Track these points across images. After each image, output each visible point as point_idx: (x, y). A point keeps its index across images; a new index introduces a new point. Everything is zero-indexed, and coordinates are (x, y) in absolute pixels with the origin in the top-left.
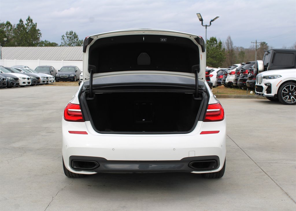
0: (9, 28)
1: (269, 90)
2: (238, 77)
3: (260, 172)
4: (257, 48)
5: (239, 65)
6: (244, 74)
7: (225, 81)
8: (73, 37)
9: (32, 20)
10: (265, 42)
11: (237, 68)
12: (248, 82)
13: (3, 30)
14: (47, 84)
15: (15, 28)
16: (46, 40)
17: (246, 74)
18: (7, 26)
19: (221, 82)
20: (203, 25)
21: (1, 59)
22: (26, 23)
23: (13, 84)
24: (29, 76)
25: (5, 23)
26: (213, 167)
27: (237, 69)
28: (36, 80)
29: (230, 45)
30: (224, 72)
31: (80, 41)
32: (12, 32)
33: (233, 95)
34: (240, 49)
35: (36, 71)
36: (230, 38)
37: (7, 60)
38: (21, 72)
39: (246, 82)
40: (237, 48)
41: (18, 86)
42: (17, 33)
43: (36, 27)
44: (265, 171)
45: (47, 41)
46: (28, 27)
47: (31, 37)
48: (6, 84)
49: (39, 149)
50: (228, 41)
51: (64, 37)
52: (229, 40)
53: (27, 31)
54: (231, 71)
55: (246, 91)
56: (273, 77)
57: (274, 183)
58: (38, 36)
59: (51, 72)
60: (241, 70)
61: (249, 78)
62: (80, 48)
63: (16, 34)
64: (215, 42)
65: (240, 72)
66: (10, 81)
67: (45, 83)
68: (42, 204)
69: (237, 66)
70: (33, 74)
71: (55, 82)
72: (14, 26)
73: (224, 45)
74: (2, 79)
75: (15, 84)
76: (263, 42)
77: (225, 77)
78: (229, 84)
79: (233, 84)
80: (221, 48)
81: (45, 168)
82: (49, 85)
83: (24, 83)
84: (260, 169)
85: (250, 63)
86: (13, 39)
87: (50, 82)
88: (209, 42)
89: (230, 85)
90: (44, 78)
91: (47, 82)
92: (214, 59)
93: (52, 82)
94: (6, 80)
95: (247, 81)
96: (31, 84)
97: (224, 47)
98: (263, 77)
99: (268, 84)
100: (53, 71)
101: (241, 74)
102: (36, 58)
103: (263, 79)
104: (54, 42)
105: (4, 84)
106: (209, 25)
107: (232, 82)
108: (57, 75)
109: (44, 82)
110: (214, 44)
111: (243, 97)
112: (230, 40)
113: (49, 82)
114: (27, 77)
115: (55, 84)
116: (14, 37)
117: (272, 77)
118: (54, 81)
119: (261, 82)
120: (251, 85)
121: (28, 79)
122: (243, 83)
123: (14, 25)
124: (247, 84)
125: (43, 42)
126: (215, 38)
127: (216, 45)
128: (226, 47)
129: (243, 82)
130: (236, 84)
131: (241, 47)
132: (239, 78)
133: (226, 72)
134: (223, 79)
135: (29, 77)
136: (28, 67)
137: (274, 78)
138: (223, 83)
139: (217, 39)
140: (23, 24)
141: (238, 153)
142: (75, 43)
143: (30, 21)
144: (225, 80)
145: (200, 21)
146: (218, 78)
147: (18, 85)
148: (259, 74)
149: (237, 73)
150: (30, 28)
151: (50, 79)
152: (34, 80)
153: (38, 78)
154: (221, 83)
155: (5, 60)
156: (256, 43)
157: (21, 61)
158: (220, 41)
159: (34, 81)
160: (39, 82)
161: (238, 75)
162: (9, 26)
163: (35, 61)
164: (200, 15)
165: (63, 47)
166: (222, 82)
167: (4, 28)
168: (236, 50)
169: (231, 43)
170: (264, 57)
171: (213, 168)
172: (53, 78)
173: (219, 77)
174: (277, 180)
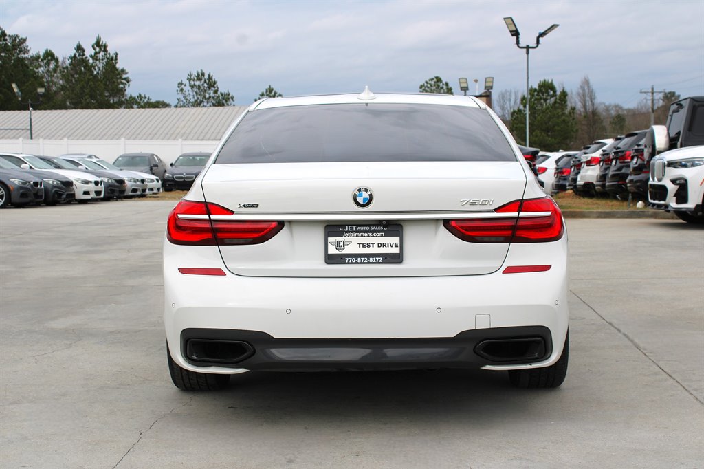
0: (52, 66)
1: (682, 195)
2: (606, 169)
3: (656, 374)
4: (655, 108)
5: (609, 142)
6: (622, 161)
7: (576, 182)
8: (206, 85)
9: (105, 46)
10: (674, 93)
11: (604, 148)
12: (631, 181)
13: (37, 71)
14: (143, 196)
15: (65, 66)
16: (140, 95)
17: (626, 160)
18: (45, 61)
19: (567, 184)
20: (520, 45)
21: (31, 138)
22: (93, 54)
23: (60, 195)
24: (99, 177)
25: (42, 54)
26: (536, 355)
27: (604, 151)
28: (116, 187)
29: (588, 99)
30: (574, 159)
31: (222, 94)
32: (59, 75)
33: (595, 211)
34: (614, 109)
35: (118, 166)
36: (587, 82)
37: (47, 141)
38: (80, 167)
39: (627, 181)
40: (607, 109)
41: (71, 200)
42: (70, 78)
43: (116, 63)
44: (669, 372)
45: (143, 95)
46: (98, 62)
47: (103, 87)
48: (41, 197)
49: (113, 332)
50: (584, 90)
51: (183, 86)
52: (586, 88)
53: (95, 72)
54: (589, 156)
55: (625, 203)
56: (692, 163)
57: (690, 395)
58: (121, 86)
59: (154, 168)
60: (615, 153)
61: (635, 169)
62: (222, 111)
63: (68, 81)
64: (551, 93)
65: (611, 157)
66: (52, 189)
67: (139, 193)
68: (114, 448)
69: (605, 144)
70: (108, 171)
71: (161, 190)
72: (64, 62)
73: (573, 101)
74: (32, 183)
75: (64, 196)
76: (670, 93)
77: (576, 171)
78: (586, 189)
79: (596, 188)
80: (567, 105)
81: (125, 372)
82: (149, 199)
83: (86, 193)
84: (655, 366)
85: (636, 134)
86: (62, 93)
87: (151, 192)
88: (536, 93)
89: (587, 191)
90: (135, 182)
91: (144, 190)
92: (549, 134)
93: (155, 191)
94: (41, 186)
95: (630, 178)
96: (102, 196)
97: (573, 105)
98: (666, 163)
99: (680, 179)
100: (157, 166)
101: (614, 163)
102: (117, 136)
103: (667, 168)
104: (161, 100)
105: (37, 195)
106: (535, 45)
107: (592, 183)
108: (167, 174)
109: (134, 190)
110: (549, 97)
111: (619, 215)
112: (589, 87)
113: (147, 192)
114: (93, 178)
115: (162, 197)
116: (63, 88)
117: (688, 162)
118: (159, 189)
119: (663, 176)
120: (638, 187)
121: (97, 183)
122: (620, 183)
123: (64, 58)
124: (628, 185)
125: (135, 98)
126: (552, 83)
127: (553, 100)
128: (580, 103)
129: (618, 181)
130: (603, 186)
131: (616, 106)
132: (611, 173)
133: (579, 161)
134: (572, 176)
135: (99, 180)
136: (96, 157)
137: (693, 165)
138: (572, 187)
139: (556, 84)
140: (84, 55)
141: (603, 334)
142: (212, 100)
143: (101, 49)
144: (575, 180)
145: (513, 35)
146: (559, 175)
147: (72, 197)
148: (657, 157)
149: (603, 160)
150: (101, 66)
151: (150, 185)
152: (110, 186)
153: (121, 182)
154: (565, 186)
155: (41, 140)
156: (653, 93)
157: (80, 142)
158: (564, 88)
159: (110, 190)
160: (123, 191)
161: (606, 164)
162: (51, 60)
163: (114, 141)
164: (511, 22)
165: (182, 108)
166: (569, 185)
167: (40, 66)
168: (604, 113)
169: (592, 94)
170: (669, 117)
171: (537, 358)
172: (158, 181)
173: (562, 172)
174: (696, 390)
